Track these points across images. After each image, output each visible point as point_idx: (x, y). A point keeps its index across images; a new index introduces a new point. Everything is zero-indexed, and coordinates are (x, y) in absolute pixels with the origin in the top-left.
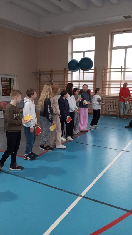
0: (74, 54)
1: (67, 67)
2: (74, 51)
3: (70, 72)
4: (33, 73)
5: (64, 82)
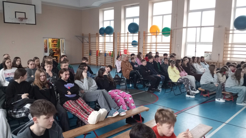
0: (105, 22)
1: (98, 32)
2: (104, 20)
3: (100, 36)
4: (76, 36)
5: (96, 43)
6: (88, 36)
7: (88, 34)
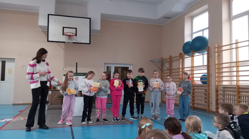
4: (151, 61)
6: (169, 60)
7: (169, 57)
